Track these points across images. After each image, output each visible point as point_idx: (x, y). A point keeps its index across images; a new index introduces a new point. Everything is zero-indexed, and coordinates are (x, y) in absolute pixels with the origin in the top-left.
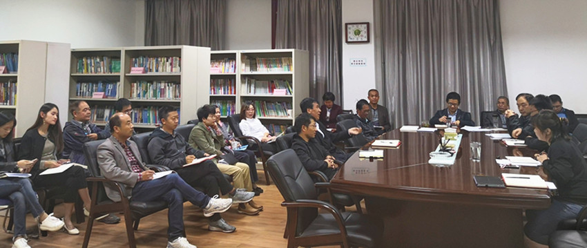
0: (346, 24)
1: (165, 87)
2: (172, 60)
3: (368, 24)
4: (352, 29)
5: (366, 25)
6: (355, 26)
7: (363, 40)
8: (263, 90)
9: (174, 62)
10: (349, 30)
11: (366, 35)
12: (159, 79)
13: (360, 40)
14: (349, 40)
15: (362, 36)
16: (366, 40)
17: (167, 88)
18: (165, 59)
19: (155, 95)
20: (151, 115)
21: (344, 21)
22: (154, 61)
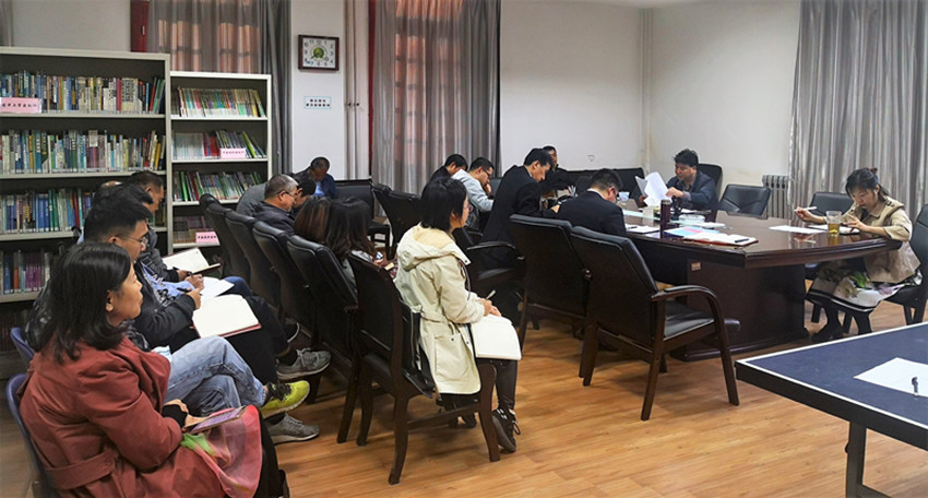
0: (301, 38)
1: (101, 144)
2: (120, 86)
3: (337, 39)
4: (310, 47)
5: (333, 42)
6: (315, 40)
7: (328, 66)
8: (191, 150)
9: (125, 89)
10: (305, 48)
11: (333, 58)
12: (85, 126)
13: (322, 66)
14: (305, 65)
15: (327, 59)
16: (333, 66)
17: (107, 145)
18: (99, 81)
19: (70, 161)
20: (62, 208)
21: (295, 32)
22: (65, 86)
